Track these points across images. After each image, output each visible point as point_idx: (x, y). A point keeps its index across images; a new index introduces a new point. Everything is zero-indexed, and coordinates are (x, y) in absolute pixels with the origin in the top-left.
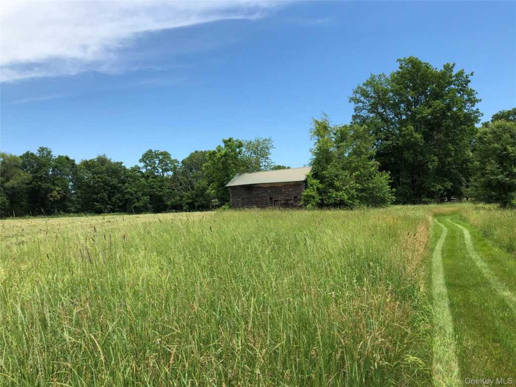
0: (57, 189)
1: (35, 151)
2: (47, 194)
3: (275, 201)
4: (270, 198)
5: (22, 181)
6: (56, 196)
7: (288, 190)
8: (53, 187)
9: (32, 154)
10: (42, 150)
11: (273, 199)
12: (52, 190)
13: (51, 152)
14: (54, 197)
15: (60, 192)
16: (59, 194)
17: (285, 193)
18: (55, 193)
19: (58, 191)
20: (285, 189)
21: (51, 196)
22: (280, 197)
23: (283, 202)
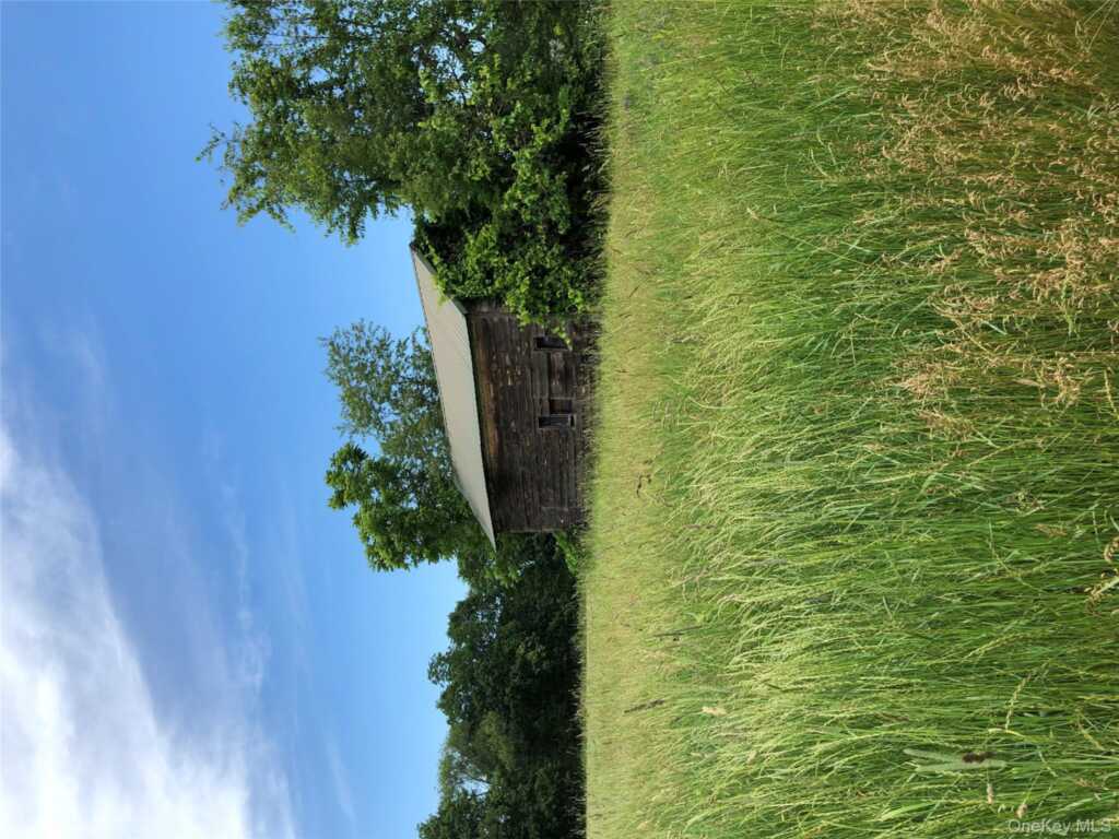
0: (522, 651)
1: (438, 690)
2: (532, 675)
3: (552, 410)
4: (541, 426)
5: (502, 734)
6: (539, 655)
7: (507, 367)
8: (518, 662)
9: (444, 696)
10: (434, 674)
11: (547, 415)
12: (526, 664)
13: (440, 655)
14: (541, 660)
15: (529, 644)
16: (533, 647)
17: (523, 378)
18: (531, 655)
19: (527, 650)
20: (504, 378)
21: (539, 664)
22: (537, 397)
23: (556, 384)
